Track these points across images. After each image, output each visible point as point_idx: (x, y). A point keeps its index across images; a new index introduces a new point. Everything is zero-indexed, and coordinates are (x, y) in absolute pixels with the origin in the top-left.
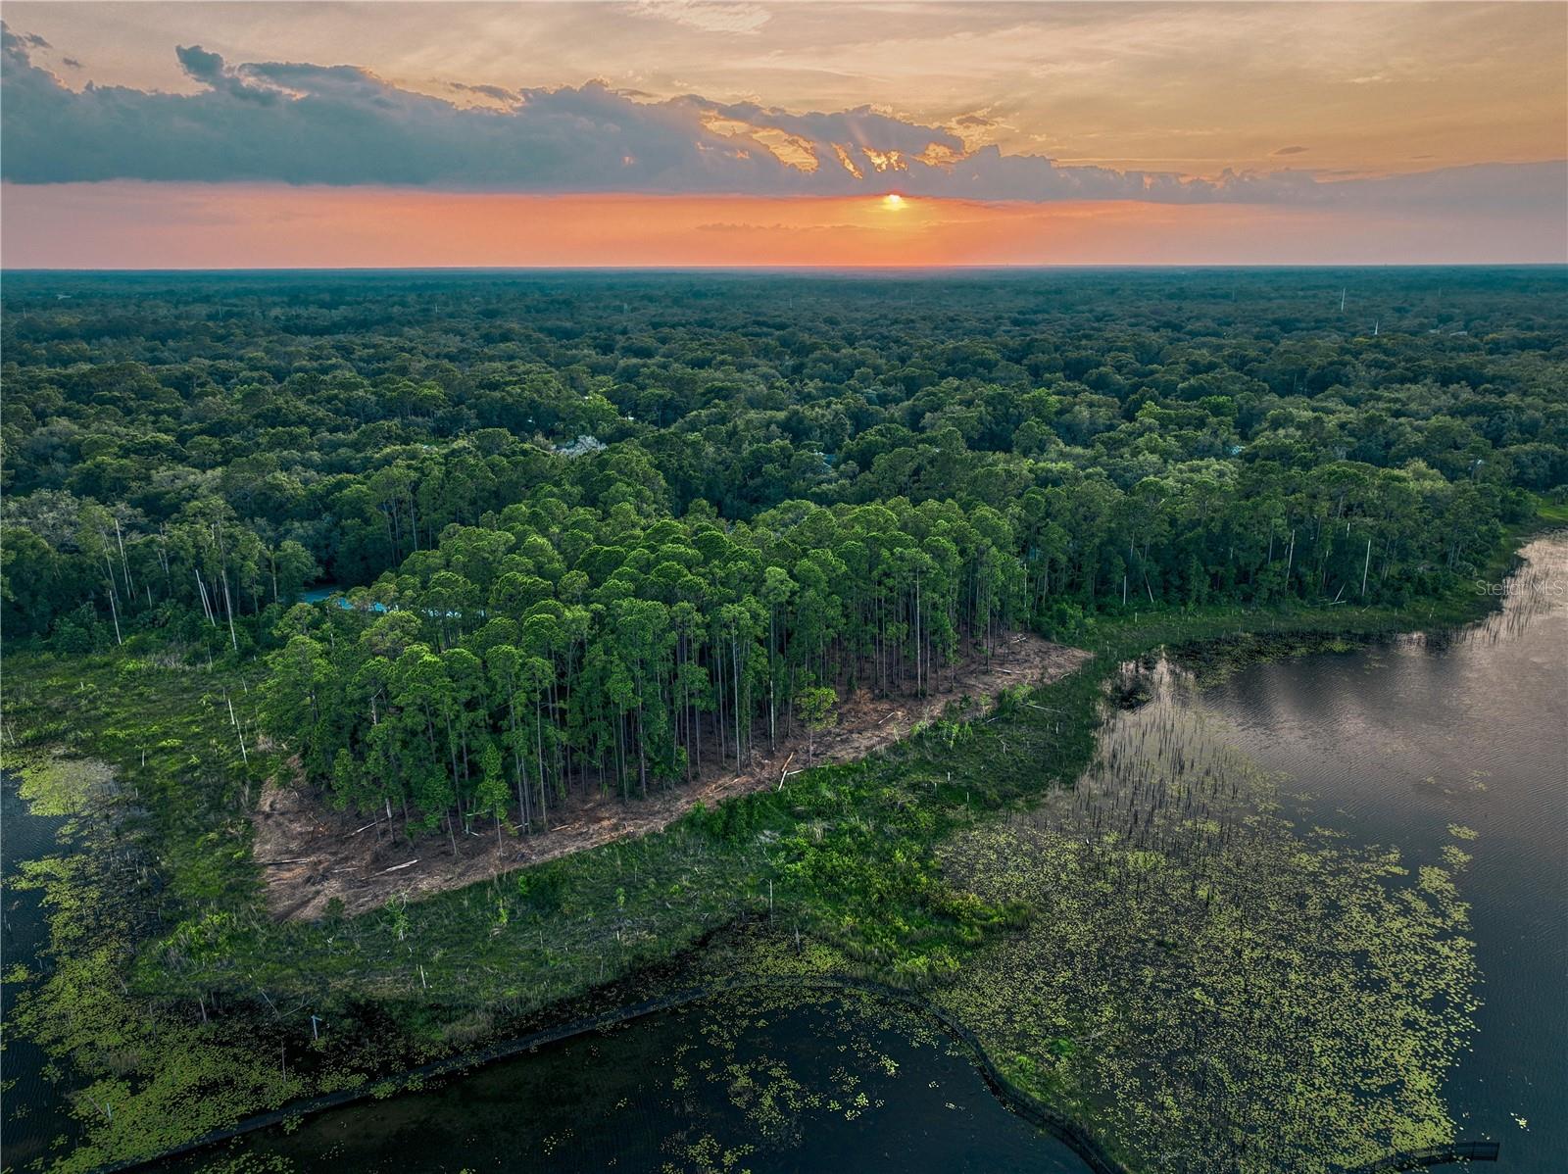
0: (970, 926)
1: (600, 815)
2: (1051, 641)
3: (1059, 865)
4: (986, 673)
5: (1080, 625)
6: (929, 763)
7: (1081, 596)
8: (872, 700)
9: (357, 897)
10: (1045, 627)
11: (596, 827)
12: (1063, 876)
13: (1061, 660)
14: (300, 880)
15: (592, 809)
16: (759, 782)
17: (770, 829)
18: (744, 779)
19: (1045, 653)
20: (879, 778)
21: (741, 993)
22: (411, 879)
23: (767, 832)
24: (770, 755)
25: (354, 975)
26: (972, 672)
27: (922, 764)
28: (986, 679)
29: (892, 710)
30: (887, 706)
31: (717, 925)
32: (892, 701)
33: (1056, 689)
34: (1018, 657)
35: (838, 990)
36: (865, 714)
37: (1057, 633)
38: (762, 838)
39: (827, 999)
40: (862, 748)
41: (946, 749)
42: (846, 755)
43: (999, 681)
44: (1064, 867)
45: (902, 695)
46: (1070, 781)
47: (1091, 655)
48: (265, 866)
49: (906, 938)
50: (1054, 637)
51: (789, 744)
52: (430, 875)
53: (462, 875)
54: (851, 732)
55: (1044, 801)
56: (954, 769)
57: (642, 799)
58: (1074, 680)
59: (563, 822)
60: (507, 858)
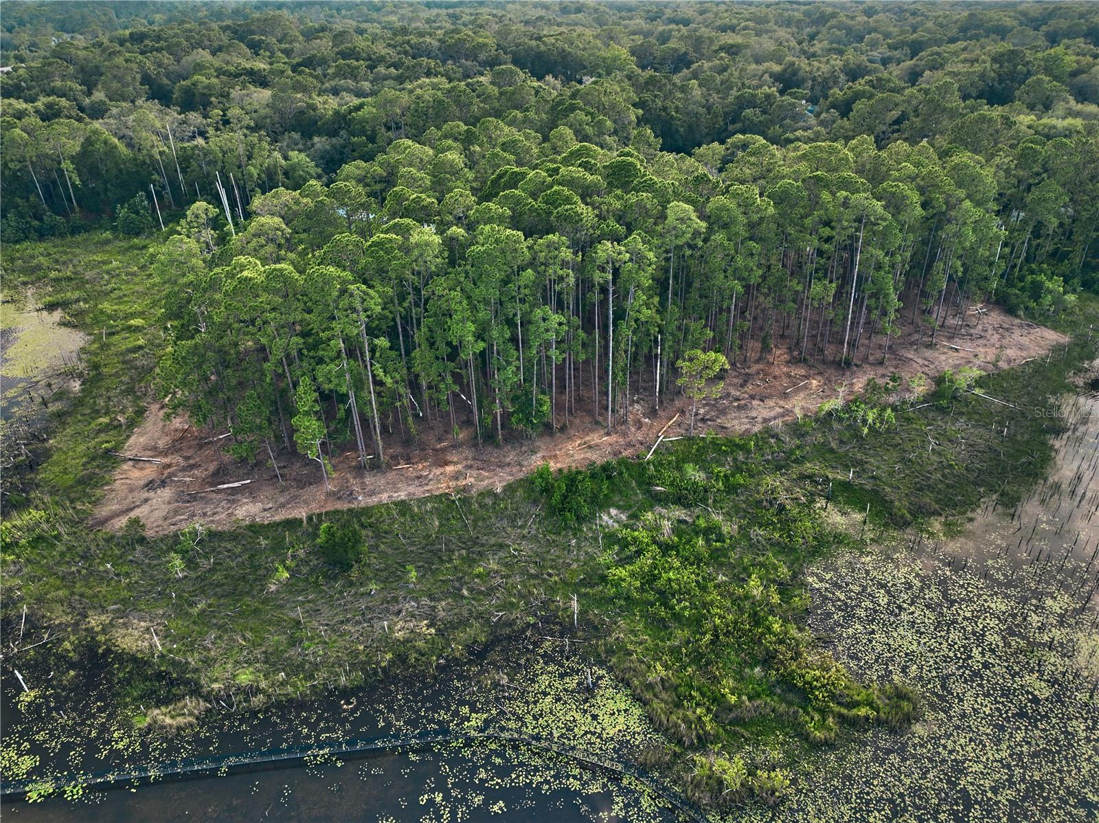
0: (823, 712)
1: (449, 458)
2: (1017, 317)
3: (974, 633)
4: (930, 346)
5: (1058, 301)
6: (832, 451)
7: (1065, 267)
8: (788, 362)
9: (176, 512)
10: (1014, 300)
11: (438, 471)
12: (976, 652)
13: (1025, 340)
14: (142, 483)
15: (444, 450)
16: (630, 445)
17: (618, 508)
18: (613, 438)
19: (1007, 330)
20: (768, 461)
21: (493, 746)
22: (234, 501)
23: (613, 511)
24: (653, 413)
25: (115, 611)
26: (912, 344)
27: (824, 452)
28: (928, 353)
29: (806, 377)
30: (803, 372)
31: (508, 631)
32: (811, 367)
33: (1012, 375)
34: (972, 331)
35: (615, 777)
36: (775, 378)
37: (1027, 308)
38: (605, 518)
39: (595, 788)
40: (759, 419)
41: (857, 435)
42: (737, 424)
43: (943, 357)
44: (980, 637)
45: (824, 362)
46: (1010, 503)
47: (1065, 339)
48: (126, 460)
49: (731, 710)
50: (1021, 313)
51: (678, 403)
52: (254, 499)
53: (283, 506)
54: (752, 397)
55: (969, 526)
56: (861, 463)
57: (497, 446)
58: (1038, 369)
59: (408, 460)
60: (334, 493)
